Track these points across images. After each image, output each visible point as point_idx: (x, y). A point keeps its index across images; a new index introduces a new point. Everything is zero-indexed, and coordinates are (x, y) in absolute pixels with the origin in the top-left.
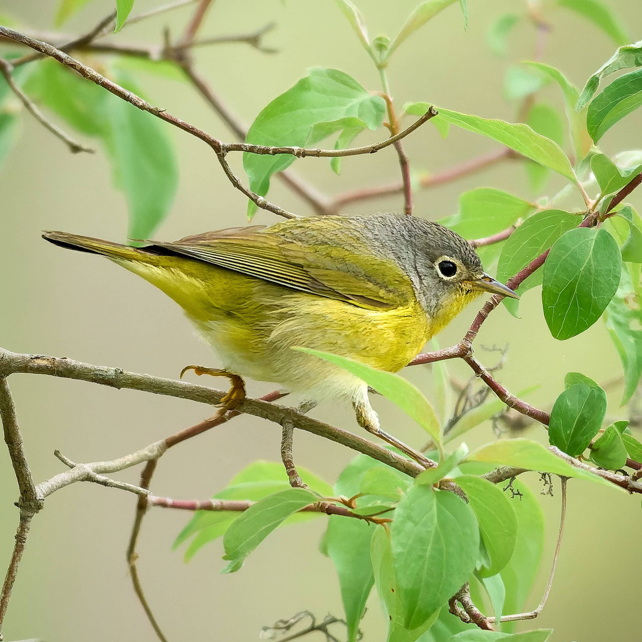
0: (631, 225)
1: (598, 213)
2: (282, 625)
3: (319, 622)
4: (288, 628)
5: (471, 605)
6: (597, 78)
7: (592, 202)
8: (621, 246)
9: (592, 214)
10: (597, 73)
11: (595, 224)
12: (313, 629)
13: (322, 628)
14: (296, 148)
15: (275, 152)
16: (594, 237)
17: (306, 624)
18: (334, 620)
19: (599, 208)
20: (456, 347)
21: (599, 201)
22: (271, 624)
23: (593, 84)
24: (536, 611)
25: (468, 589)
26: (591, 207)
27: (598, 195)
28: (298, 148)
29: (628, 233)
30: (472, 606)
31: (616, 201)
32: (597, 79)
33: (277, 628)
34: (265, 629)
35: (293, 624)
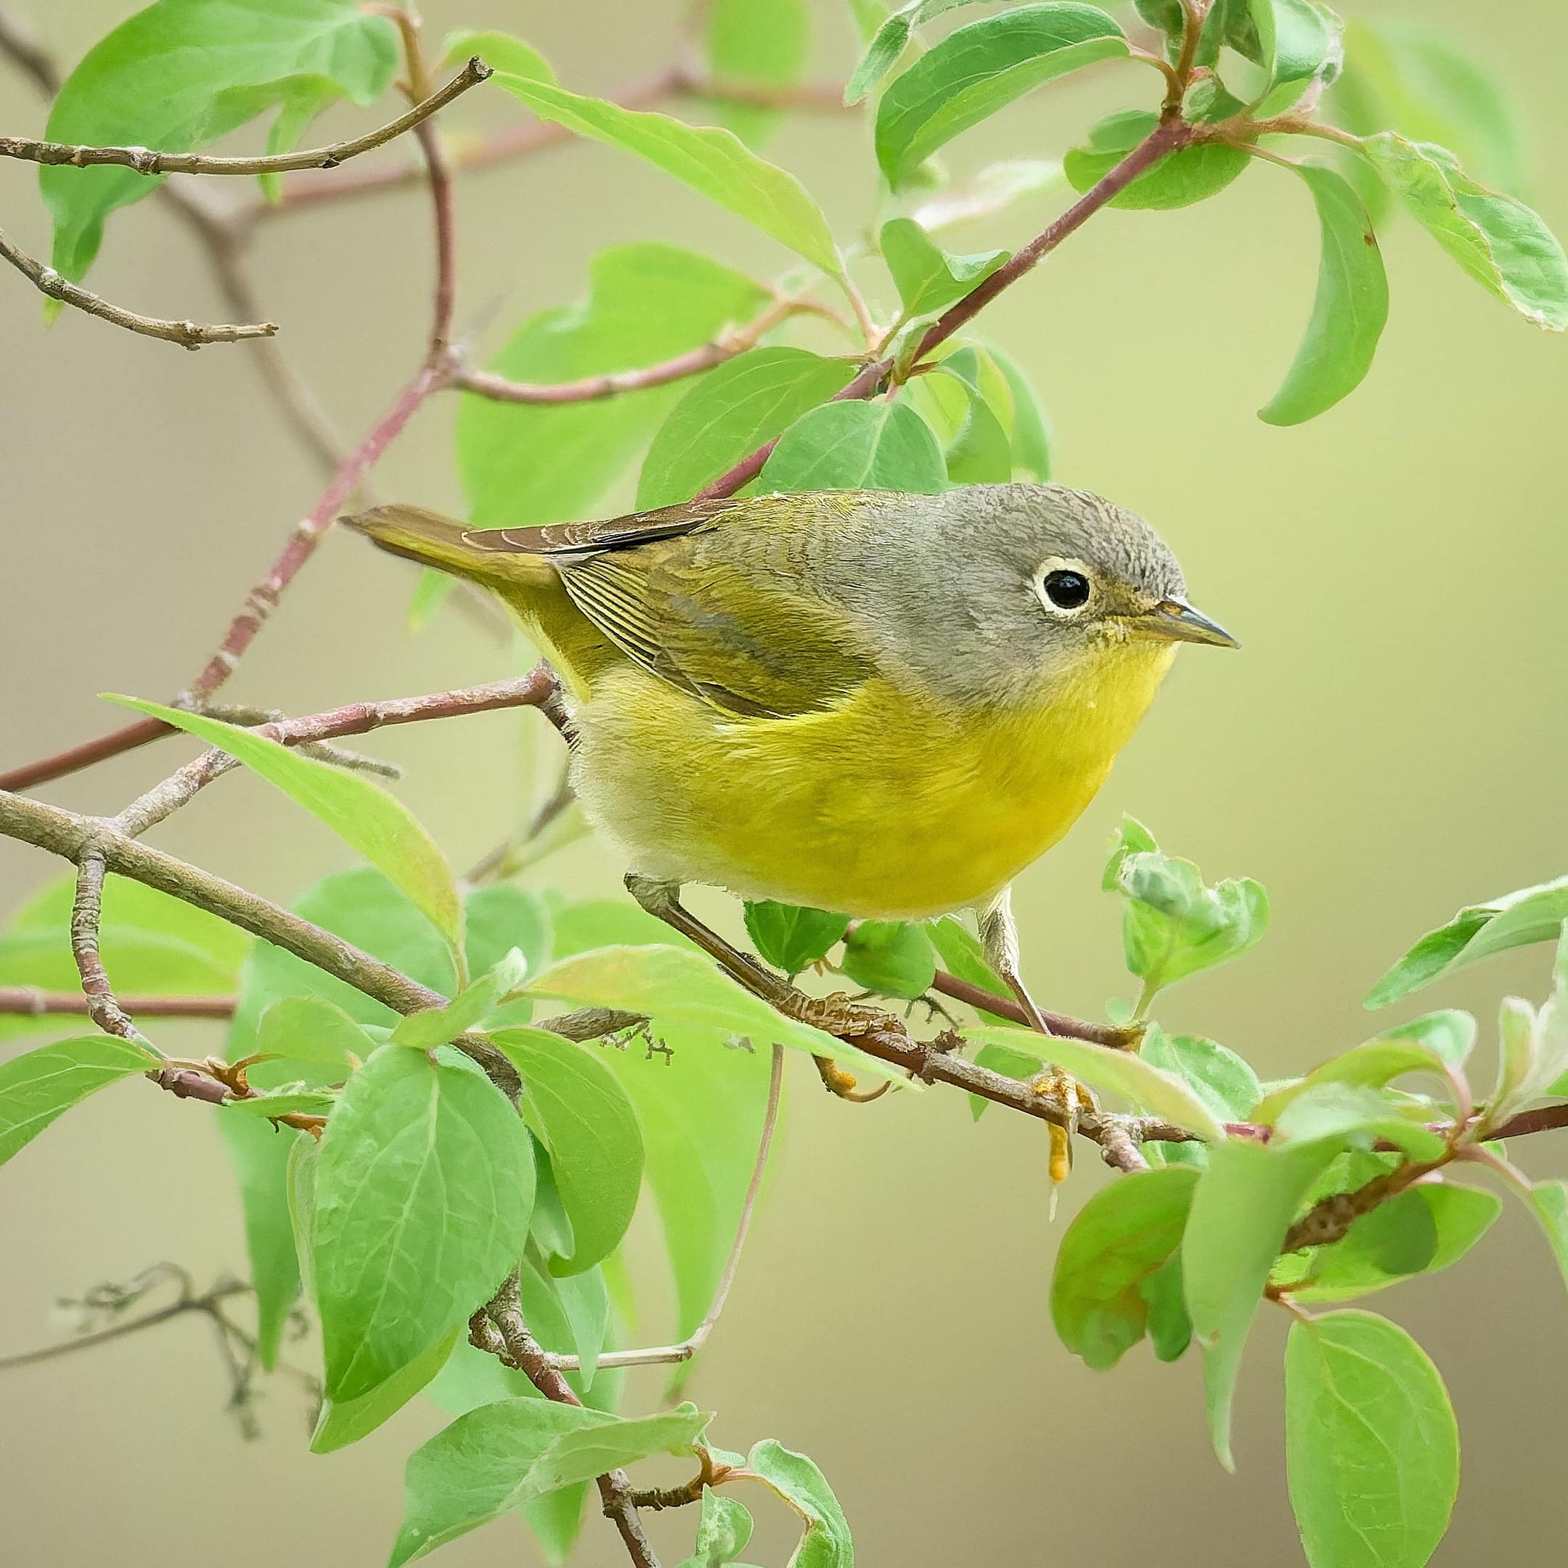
0: (970, 393)
1: (891, 362)
2: (105, 1297)
3: (201, 1290)
4: (121, 1304)
5: (523, 1334)
6: (902, 24)
7: (880, 331)
8: (944, 443)
9: (880, 362)
10: (904, 10)
11: (883, 389)
12: (186, 1305)
13: (208, 1306)
14: (138, 151)
15: (87, 159)
16: (880, 423)
17: (168, 1294)
18: (235, 1288)
19: (894, 350)
20: (523, 679)
21: (896, 328)
22: (80, 1295)
23: (894, 37)
24: (689, 1343)
25: (516, 1293)
26: (875, 344)
27: (897, 315)
28: (144, 150)
29: (965, 416)
30: (525, 1337)
31: (935, 336)
32: (905, 26)
33: (93, 1303)
34: (65, 1303)
35: (135, 1296)
